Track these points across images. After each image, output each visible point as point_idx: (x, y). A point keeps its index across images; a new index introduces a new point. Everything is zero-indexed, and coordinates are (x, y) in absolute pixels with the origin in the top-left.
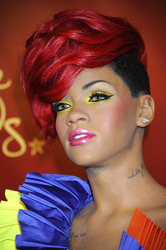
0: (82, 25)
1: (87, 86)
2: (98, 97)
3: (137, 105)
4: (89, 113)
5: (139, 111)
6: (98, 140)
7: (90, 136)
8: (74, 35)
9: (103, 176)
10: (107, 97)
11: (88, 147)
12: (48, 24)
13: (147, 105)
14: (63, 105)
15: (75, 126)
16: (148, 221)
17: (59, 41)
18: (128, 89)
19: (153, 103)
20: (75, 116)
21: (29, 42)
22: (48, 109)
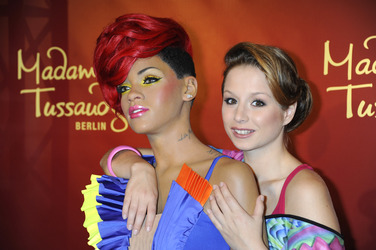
0: (136, 26)
1: (141, 72)
2: (150, 80)
3: (183, 85)
4: (143, 92)
5: (185, 89)
6: (151, 113)
7: (144, 110)
8: (130, 34)
9: (159, 140)
10: (157, 80)
11: (143, 119)
12: (111, 27)
13: (191, 84)
14: (125, 87)
15: (133, 104)
16: (192, 172)
17: (118, 38)
18: (174, 72)
19: (196, 82)
20: (132, 96)
21: (99, 39)
22: (115, 92)
